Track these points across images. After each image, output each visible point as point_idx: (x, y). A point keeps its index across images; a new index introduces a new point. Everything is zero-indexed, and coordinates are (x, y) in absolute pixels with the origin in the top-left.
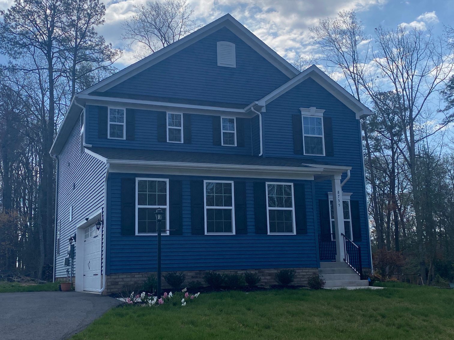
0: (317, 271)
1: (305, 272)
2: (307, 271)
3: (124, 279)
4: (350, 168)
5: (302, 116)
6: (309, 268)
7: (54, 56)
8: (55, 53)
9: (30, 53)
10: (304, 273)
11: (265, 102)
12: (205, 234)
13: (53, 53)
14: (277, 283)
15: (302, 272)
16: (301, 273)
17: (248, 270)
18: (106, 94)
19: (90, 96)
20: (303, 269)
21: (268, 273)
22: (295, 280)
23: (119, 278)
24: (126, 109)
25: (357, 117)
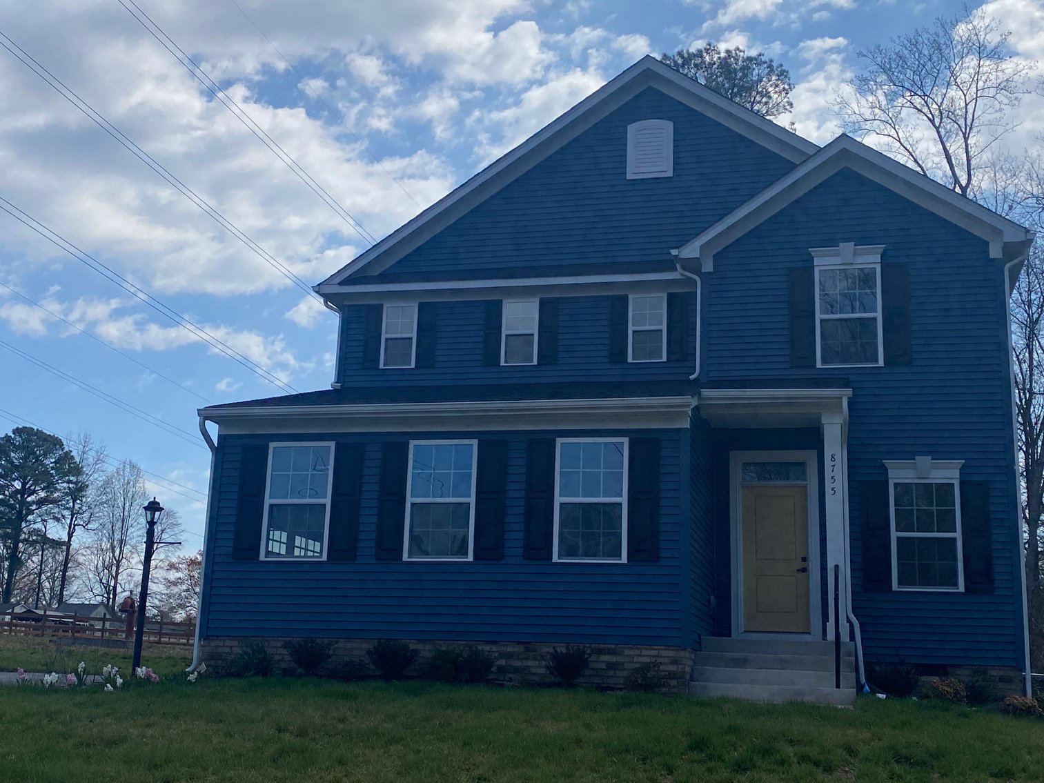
2: (652, 653)
3: (233, 649)
5: (817, 270)
6: (659, 647)
10: (646, 658)
11: (700, 246)
12: (403, 560)
15: (638, 656)
16: (635, 658)
18: (384, 278)
19: (341, 287)
20: (644, 648)
21: (549, 652)
23: (223, 646)
24: (417, 304)
25: (994, 253)
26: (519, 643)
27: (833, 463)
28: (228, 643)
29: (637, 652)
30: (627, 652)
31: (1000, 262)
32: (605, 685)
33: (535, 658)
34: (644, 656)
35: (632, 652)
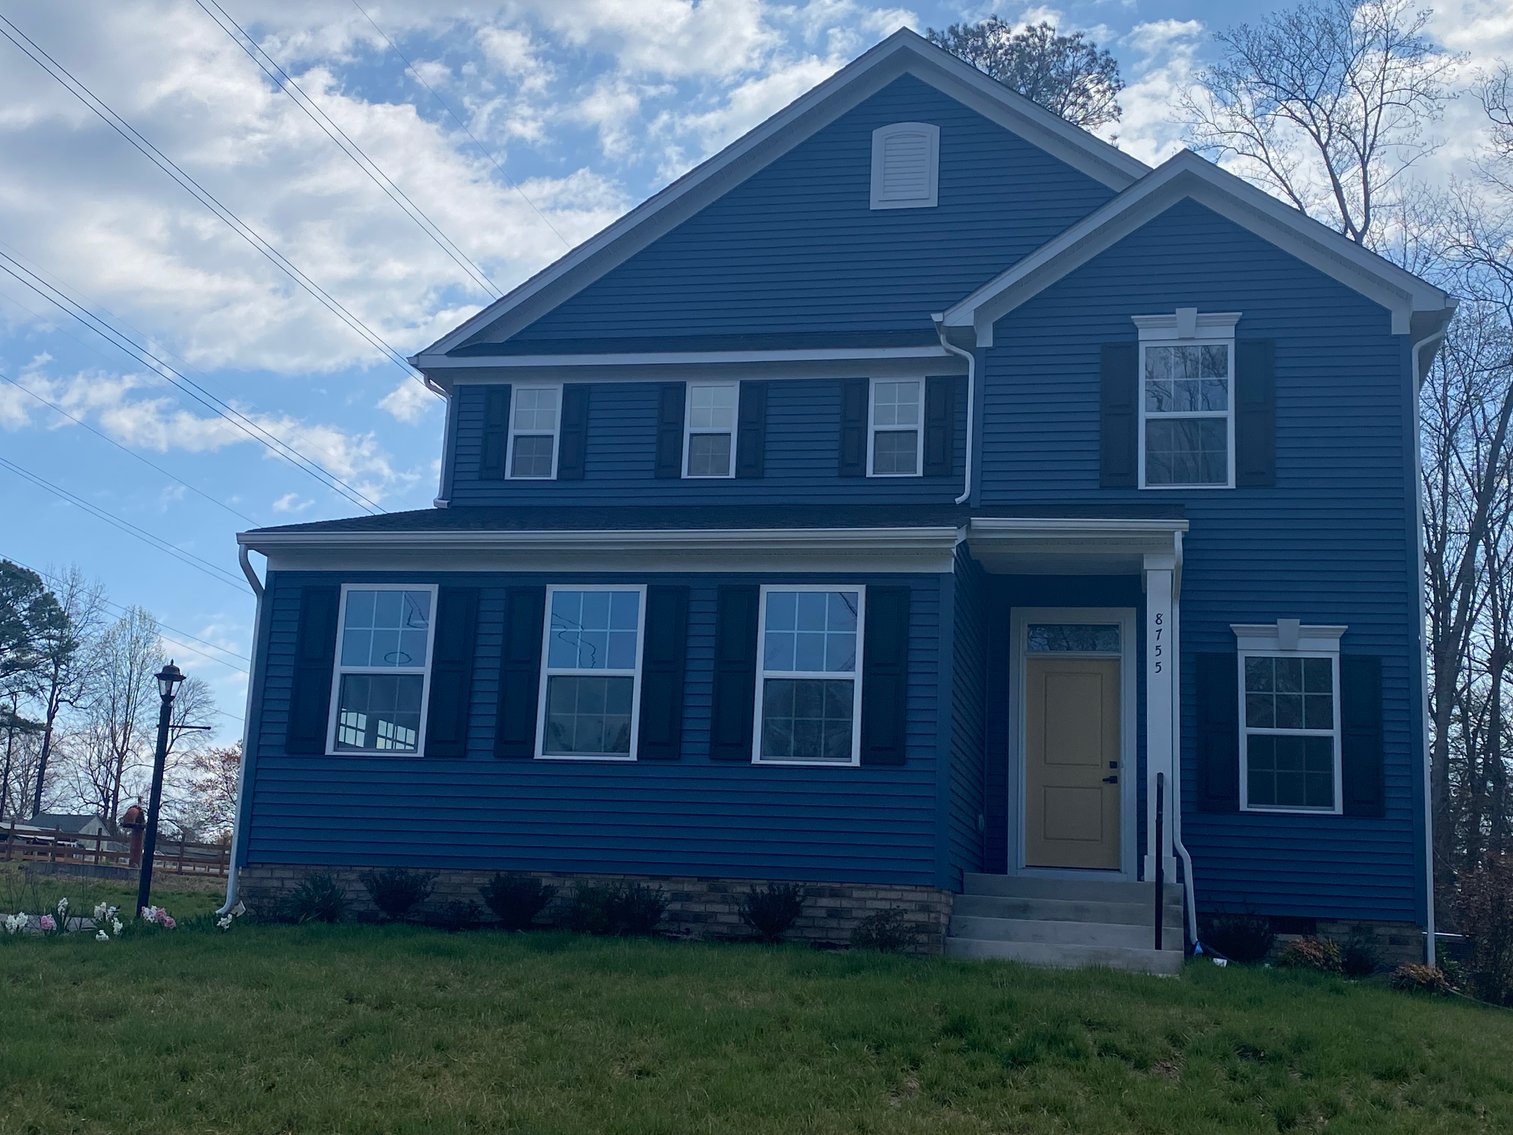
1: (886, 899)
2: (893, 895)
3: (285, 882)
4: (1184, 524)
5: (1142, 348)
6: (903, 887)
10: (884, 902)
11: (975, 310)
12: (535, 757)
15: (873, 899)
16: (868, 903)
19: (450, 359)
20: (882, 889)
21: (744, 893)
23: (271, 878)
24: (561, 387)
25: (1400, 326)
26: (700, 879)
27: (1159, 627)
28: (278, 874)
29: (872, 894)
30: (856, 894)
31: (1406, 341)
32: (824, 941)
33: (724, 901)
34: (881, 899)
35: (864, 894)
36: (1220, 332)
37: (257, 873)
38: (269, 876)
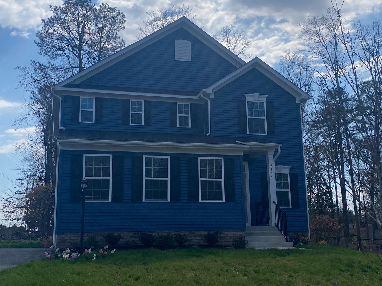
0: (243, 233)
1: (232, 234)
2: (234, 233)
4: (281, 145)
5: (247, 101)
7: (83, 57)
8: (84, 55)
9: (65, 55)
11: (213, 89)
12: (143, 201)
13: (83, 55)
14: (204, 243)
16: (228, 235)
17: (180, 231)
18: (78, 86)
19: (64, 88)
20: (231, 232)
21: (199, 234)
22: (220, 240)
24: (95, 98)
25: (298, 101)
26: (187, 231)
27: (271, 168)
28: (69, 236)
29: (229, 233)
30: (225, 233)
31: (298, 104)
32: (219, 245)
33: (194, 236)
34: (231, 234)
35: (227, 233)
36: (263, 99)
37: (62, 236)
38: (66, 236)
